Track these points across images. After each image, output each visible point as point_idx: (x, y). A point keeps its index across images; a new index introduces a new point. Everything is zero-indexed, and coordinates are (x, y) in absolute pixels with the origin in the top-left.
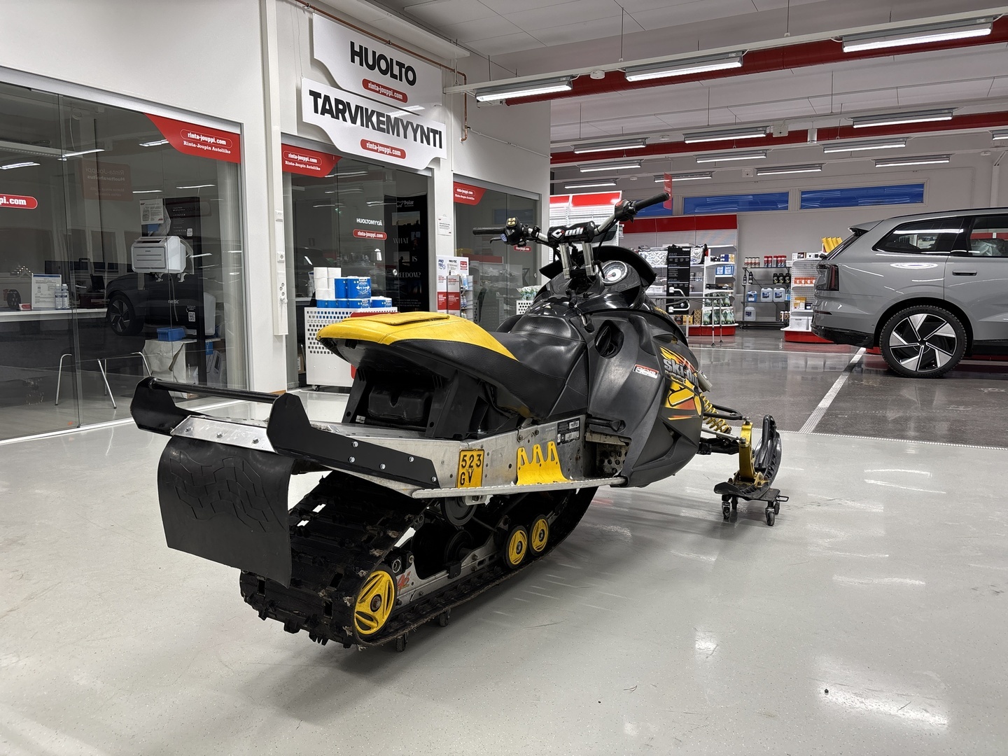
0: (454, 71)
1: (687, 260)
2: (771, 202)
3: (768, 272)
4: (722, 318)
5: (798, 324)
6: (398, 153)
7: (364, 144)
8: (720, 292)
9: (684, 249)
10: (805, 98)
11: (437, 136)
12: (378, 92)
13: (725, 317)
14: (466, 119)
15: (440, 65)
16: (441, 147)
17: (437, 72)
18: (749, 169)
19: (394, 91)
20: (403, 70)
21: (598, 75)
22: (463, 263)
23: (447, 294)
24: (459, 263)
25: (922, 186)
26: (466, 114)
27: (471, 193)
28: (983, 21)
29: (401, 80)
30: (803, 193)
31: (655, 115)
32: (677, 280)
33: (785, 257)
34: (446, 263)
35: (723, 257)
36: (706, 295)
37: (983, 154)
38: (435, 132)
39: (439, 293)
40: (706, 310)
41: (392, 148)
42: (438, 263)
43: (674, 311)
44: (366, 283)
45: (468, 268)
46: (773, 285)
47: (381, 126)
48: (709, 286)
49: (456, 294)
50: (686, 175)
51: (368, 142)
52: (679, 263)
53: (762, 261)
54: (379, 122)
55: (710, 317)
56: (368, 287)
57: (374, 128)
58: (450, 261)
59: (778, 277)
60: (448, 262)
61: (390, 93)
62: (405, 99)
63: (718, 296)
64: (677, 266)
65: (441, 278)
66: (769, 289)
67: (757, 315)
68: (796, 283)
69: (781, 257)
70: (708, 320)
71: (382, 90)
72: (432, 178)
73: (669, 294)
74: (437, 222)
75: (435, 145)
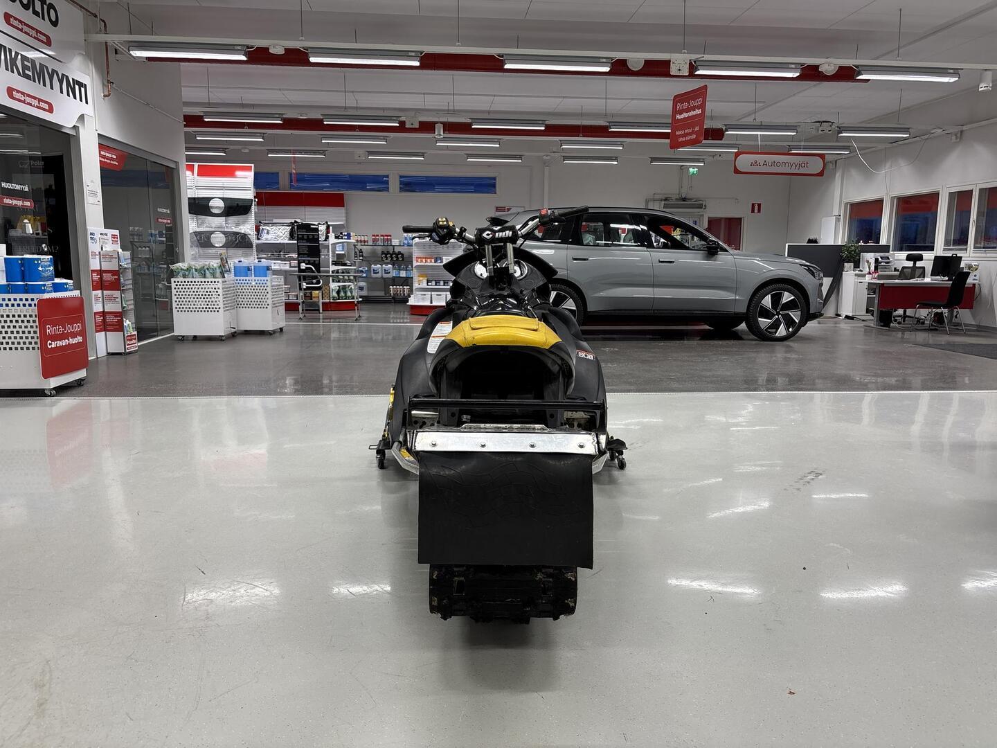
0: (96, 16)
1: (316, 237)
2: (378, 183)
3: (375, 250)
4: (349, 294)
5: (423, 299)
6: (46, 106)
7: (10, 91)
8: (345, 269)
9: (312, 226)
10: (421, 94)
11: (83, 89)
12: (21, 30)
13: (351, 292)
14: (108, 73)
15: (81, 7)
16: (87, 103)
17: (78, 14)
18: (361, 152)
19: (38, 32)
20: (45, 7)
21: (277, 50)
22: (114, 236)
23: (100, 272)
24: (109, 236)
25: (494, 179)
26: (108, 68)
27: (114, 157)
28: (604, 60)
29: (43, 19)
30: (401, 177)
31: (280, 89)
32: (308, 257)
33: (390, 236)
34: (97, 236)
35: (345, 235)
36: (333, 272)
37: (545, 157)
38: (81, 85)
39: (93, 271)
40: (334, 286)
41: (40, 100)
42: (89, 236)
43: (307, 287)
44: (49, 263)
45: (119, 242)
46: (382, 262)
47: (27, 72)
48: (335, 263)
49: (114, 273)
50: (306, 152)
51: (14, 90)
52: (308, 240)
53: (369, 239)
54: (25, 67)
55: (338, 292)
56: (52, 268)
57: (19, 74)
58: (101, 234)
59: (386, 255)
60: (100, 236)
61: (33, 33)
62: (48, 43)
63: (343, 273)
64: (307, 242)
65: (94, 254)
66: (379, 266)
67: (369, 289)
68: (417, 261)
69: (387, 236)
70: (336, 295)
71: (26, 29)
72: (77, 138)
73: (300, 270)
74: (86, 189)
75: (81, 100)
